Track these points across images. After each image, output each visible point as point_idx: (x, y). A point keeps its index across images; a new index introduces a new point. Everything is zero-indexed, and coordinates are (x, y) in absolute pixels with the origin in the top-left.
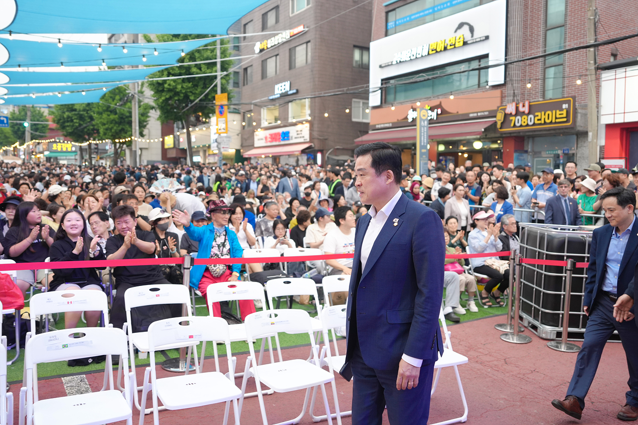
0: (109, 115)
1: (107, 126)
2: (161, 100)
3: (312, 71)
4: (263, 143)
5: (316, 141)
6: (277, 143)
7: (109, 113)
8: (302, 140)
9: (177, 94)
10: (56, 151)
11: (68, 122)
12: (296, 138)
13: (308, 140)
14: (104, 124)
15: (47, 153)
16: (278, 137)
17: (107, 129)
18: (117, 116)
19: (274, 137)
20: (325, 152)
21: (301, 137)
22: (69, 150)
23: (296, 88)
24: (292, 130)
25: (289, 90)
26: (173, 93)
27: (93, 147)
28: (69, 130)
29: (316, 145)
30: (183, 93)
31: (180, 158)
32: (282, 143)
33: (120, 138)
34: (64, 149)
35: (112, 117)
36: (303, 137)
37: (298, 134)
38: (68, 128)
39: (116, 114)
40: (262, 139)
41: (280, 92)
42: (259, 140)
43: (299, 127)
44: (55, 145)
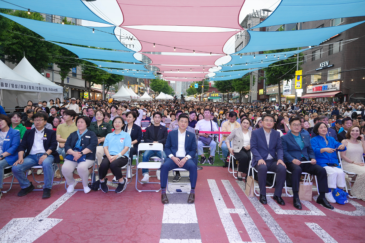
0: (239, 82)
1: (238, 86)
2: (269, 75)
3: (343, 55)
4: (311, 92)
5: (344, 90)
6: (320, 91)
7: (239, 81)
8: (335, 90)
9: (276, 72)
10: (212, 97)
11: (220, 84)
12: (331, 89)
13: (339, 90)
14: (237, 85)
15: (209, 97)
16: (321, 89)
17: (238, 87)
18: (242, 82)
19: (317, 89)
20: (348, 95)
21: (334, 88)
22: (217, 96)
23: (333, 64)
24: (330, 85)
25: (328, 65)
26: (275, 71)
27: (229, 95)
28: (221, 88)
29: (343, 92)
30: (279, 71)
31: (266, 99)
32: (323, 91)
33: (243, 91)
34: (215, 96)
35: (240, 82)
36: (336, 88)
37: (332, 87)
38: (220, 87)
39: (242, 81)
40: (311, 90)
41: (323, 66)
42: (309, 90)
43: (334, 83)
44: (212, 94)
